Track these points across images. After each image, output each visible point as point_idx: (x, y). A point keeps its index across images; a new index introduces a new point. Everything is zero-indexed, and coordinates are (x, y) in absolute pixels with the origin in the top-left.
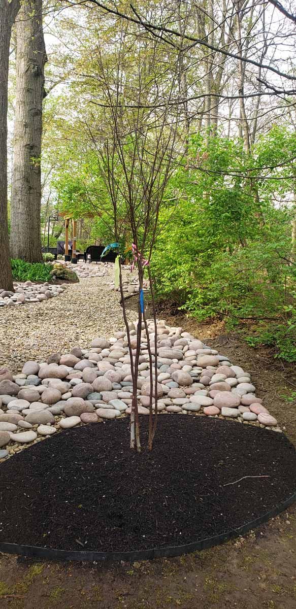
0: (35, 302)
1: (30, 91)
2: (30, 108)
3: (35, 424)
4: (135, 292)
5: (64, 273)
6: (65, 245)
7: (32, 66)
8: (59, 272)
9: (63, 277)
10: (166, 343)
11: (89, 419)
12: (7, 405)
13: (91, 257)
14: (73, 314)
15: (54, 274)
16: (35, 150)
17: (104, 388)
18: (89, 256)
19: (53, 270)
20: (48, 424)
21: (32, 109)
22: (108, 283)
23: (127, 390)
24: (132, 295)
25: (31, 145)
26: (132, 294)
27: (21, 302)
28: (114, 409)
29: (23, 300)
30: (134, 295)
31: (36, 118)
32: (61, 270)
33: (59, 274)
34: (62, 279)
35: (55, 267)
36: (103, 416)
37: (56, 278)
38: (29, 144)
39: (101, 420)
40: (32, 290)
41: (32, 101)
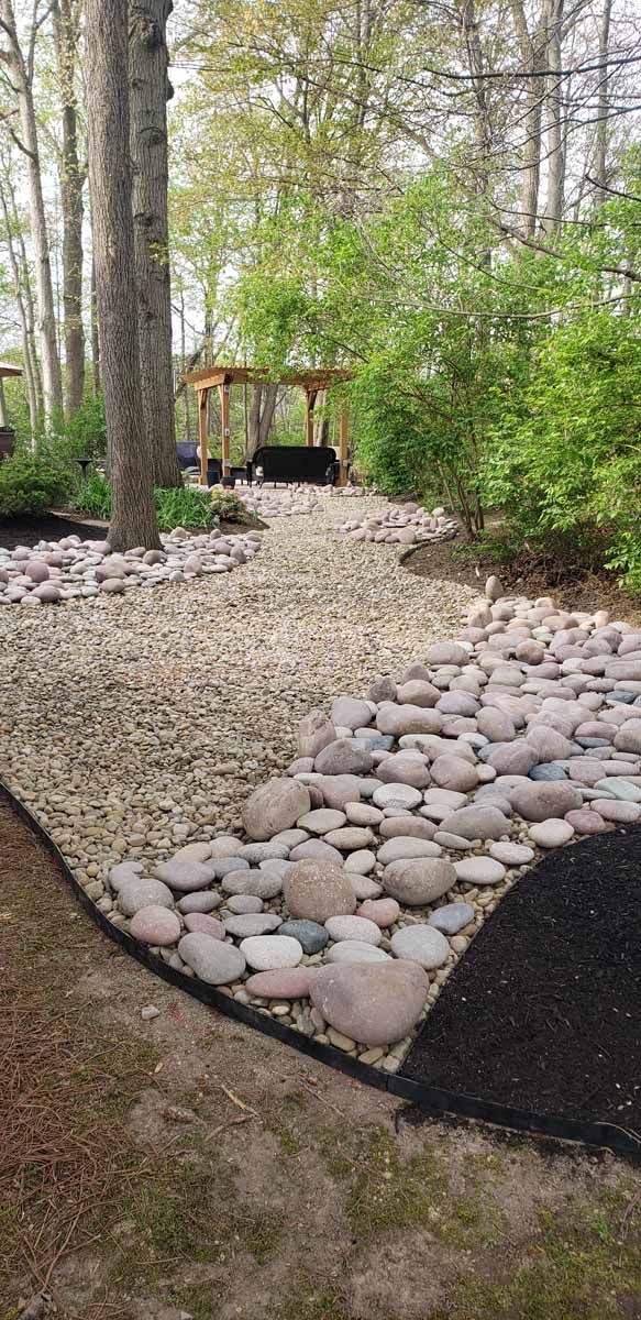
0: (220, 572)
1: (139, 85)
2: (142, 127)
3: (473, 839)
4: (417, 542)
5: (236, 509)
6: (199, 449)
7: (142, 24)
8: (225, 506)
9: (233, 519)
10: (600, 648)
11: (590, 825)
12: (371, 797)
13: (264, 472)
14: (322, 596)
15: (216, 512)
16: (157, 226)
17: (555, 753)
18: (259, 471)
19: (214, 502)
20: (503, 837)
21: (145, 129)
22: (336, 527)
23: (606, 757)
24: (414, 550)
25: (148, 216)
26: (412, 547)
27: (194, 574)
28: (617, 798)
29: (197, 569)
30: (417, 549)
31: (155, 151)
32: (228, 501)
33: (227, 512)
34: (232, 521)
35: (214, 496)
36: (614, 816)
37: (221, 519)
38: (142, 215)
39: (612, 827)
40: (196, 548)
41: (144, 109)
